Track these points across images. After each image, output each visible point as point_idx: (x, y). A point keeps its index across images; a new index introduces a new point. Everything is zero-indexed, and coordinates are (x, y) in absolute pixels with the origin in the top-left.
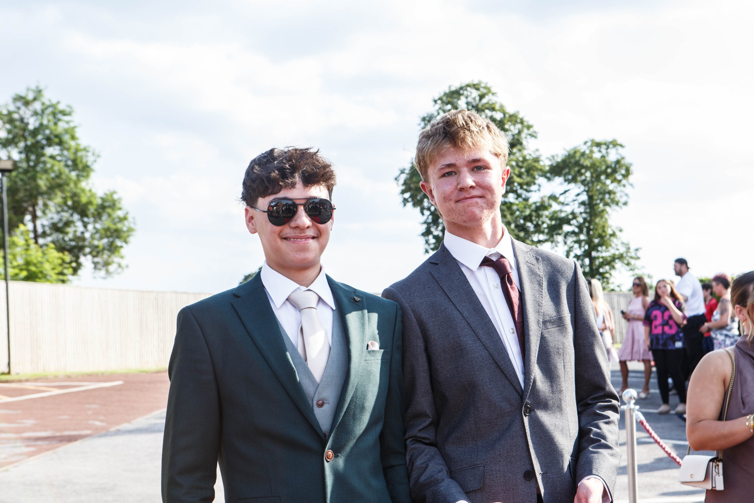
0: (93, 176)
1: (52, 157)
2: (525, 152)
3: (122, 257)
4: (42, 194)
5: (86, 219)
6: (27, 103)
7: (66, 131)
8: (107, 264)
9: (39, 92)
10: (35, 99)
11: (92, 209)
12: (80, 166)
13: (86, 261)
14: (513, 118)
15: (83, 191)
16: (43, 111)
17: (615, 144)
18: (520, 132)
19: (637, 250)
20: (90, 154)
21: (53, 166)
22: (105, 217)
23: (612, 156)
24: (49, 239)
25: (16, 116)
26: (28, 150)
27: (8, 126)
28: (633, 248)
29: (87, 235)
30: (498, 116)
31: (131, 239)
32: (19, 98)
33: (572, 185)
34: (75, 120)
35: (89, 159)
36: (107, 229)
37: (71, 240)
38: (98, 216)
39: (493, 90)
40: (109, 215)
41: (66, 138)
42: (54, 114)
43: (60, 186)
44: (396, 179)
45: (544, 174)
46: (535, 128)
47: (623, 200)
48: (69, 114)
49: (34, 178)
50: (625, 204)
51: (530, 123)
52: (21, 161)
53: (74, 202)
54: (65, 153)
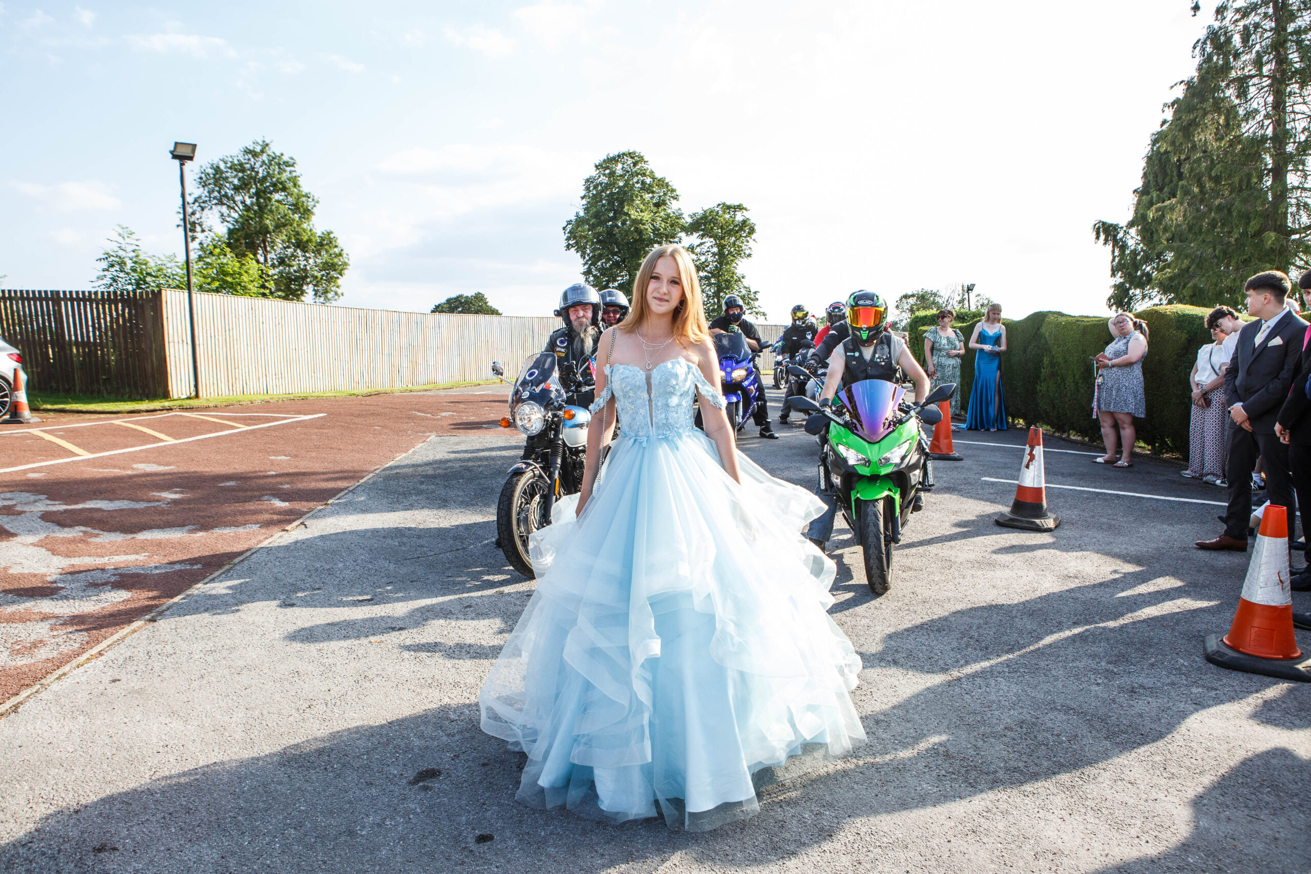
0: (314, 219)
1: (278, 201)
2: (669, 211)
3: (338, 287)
4: (270, 233)
5: (307, 255)
6: (255, 154)
7: (289, 179)
8: (326, 292)
9: (266, 145)
10: (262, 151)
11: (311, 246)
12: (302, 210)
13: (309, 289)
14: (662, 183)
15: (304, 230)
16: (270, 161)
17: (740, 208)
18: (665, 194)
19: (755, 293)
20: (310, 200)
21: (277, 208)
22: (323, 253)
23: (739, 217)
24: (277, 270)
25: (248, 166)
26: (258, 194)
27: (240, 175)
28: (753, 290)
29: (308, 268)
30: (648, 180)
31: (346, 272)
32: (248, 151)
33: (706, 239)
34: (298, 170)
35: (310, 204)
36: (326, 263)
37: (295, 271)
38: (317, 252)
39: (646, 159)
40: (327, 251)
41: (290, 185)
42: (279, 164)
43: (284, 225)
44: (564, 228)
45: (684, 229)
46: (678, 192)
47: (747, 252)
48: (292, 166)
49: (261, 217)
50: (749, 255)
51: (674, 187)
52: (252, 204)
53: (296, 239)
54: (290, 199)
